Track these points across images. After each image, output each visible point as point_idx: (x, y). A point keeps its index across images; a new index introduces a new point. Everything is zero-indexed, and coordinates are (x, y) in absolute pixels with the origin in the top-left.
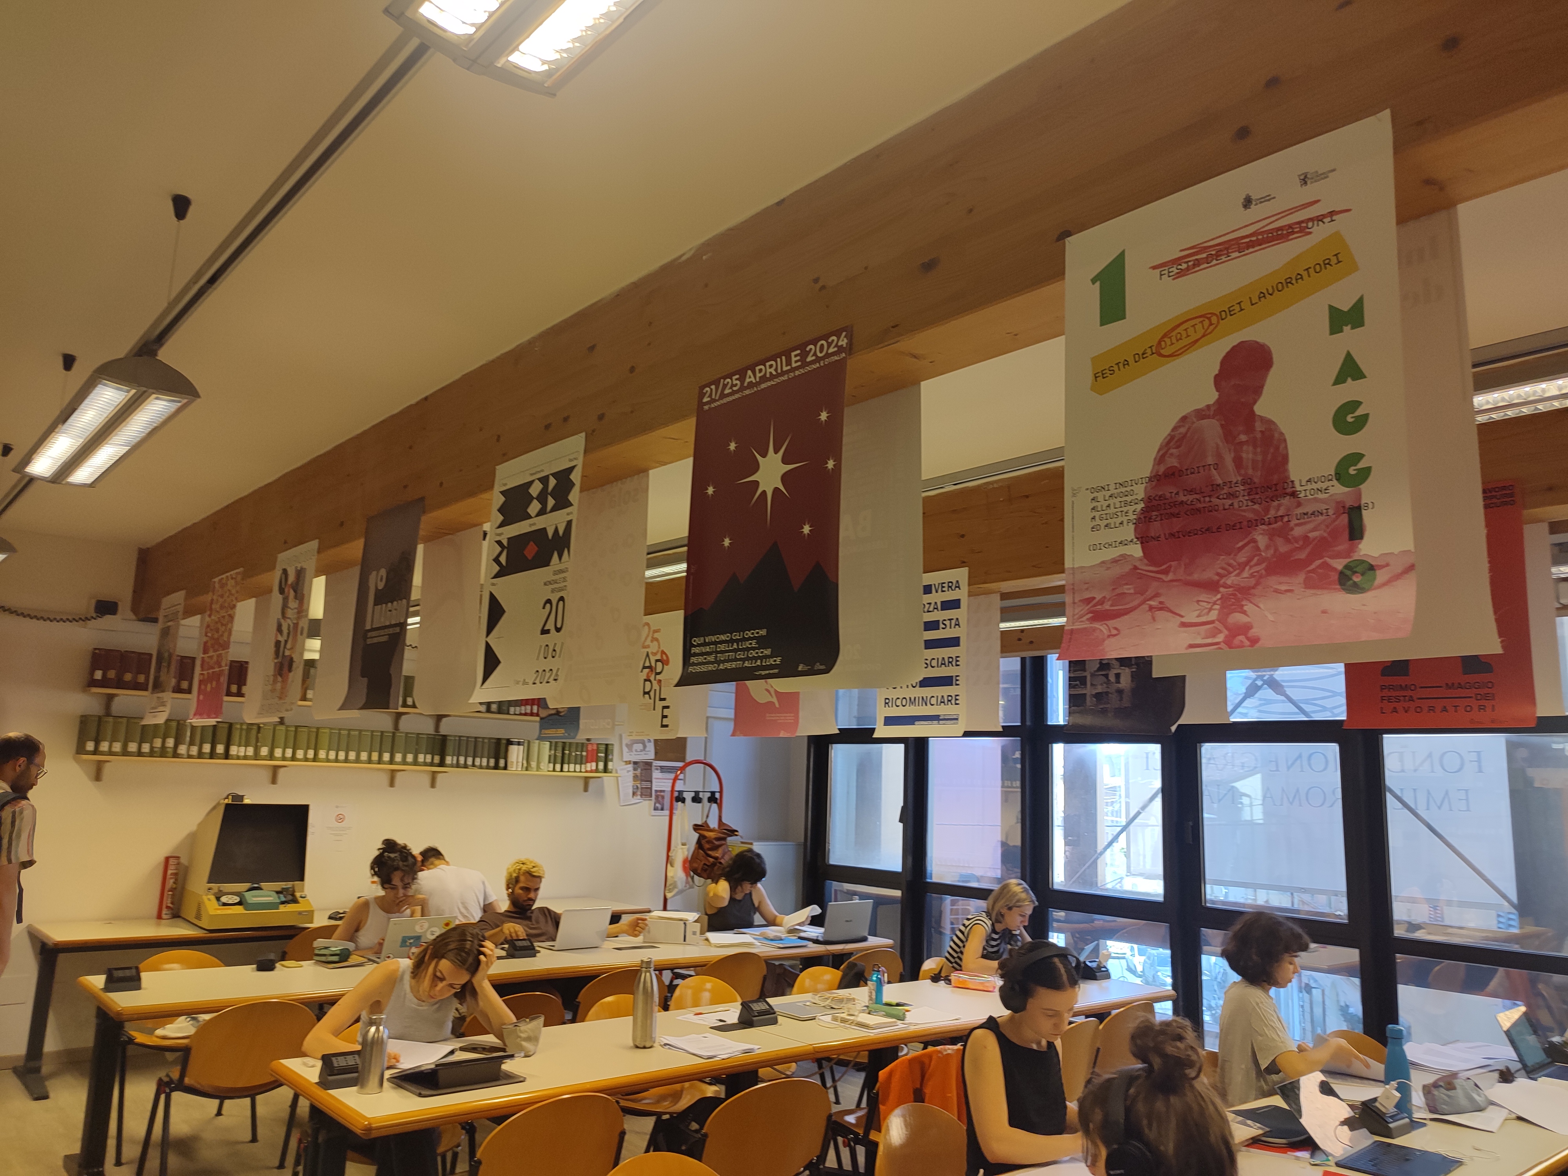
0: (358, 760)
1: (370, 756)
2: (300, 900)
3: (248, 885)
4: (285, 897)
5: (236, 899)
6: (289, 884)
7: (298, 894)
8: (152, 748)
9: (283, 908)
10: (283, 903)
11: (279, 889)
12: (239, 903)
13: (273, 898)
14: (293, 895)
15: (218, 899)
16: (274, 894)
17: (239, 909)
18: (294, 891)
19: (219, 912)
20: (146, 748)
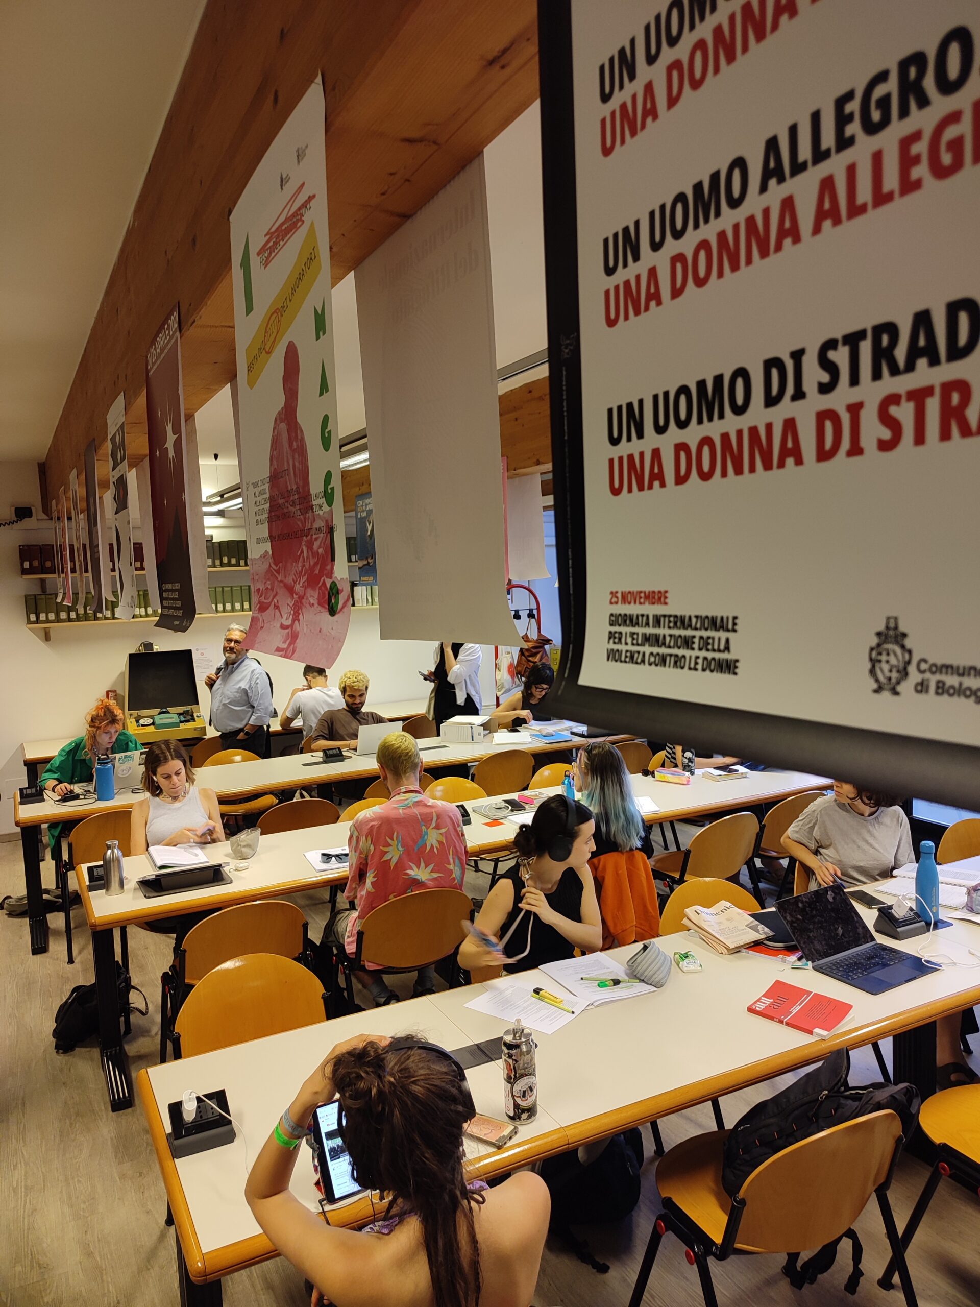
0: (233, 609)
1: (242, 606)
2: (196, 718)
3: (159, 710)
4: (185, 717)
5: (150, 721)
6: (188, 708)
7: (195, 715)
8: (77, 614)
9: (182, 726)
10: (181, 722)
11: (182, 712)
12: (153, 724)
13: (176, 719)
14: (192, 716)
15: (137, 721)
16: (177, 716)
17: (152, 729)
18: (193, 713)
19: (136, 732)
20: (73, 615)
